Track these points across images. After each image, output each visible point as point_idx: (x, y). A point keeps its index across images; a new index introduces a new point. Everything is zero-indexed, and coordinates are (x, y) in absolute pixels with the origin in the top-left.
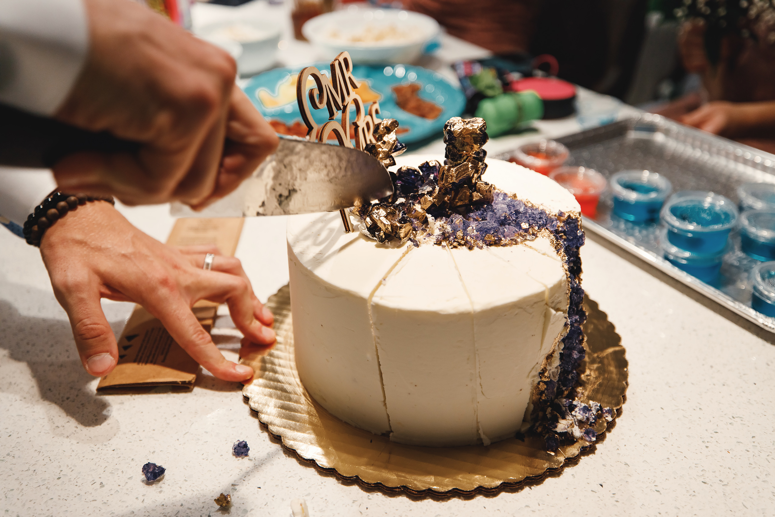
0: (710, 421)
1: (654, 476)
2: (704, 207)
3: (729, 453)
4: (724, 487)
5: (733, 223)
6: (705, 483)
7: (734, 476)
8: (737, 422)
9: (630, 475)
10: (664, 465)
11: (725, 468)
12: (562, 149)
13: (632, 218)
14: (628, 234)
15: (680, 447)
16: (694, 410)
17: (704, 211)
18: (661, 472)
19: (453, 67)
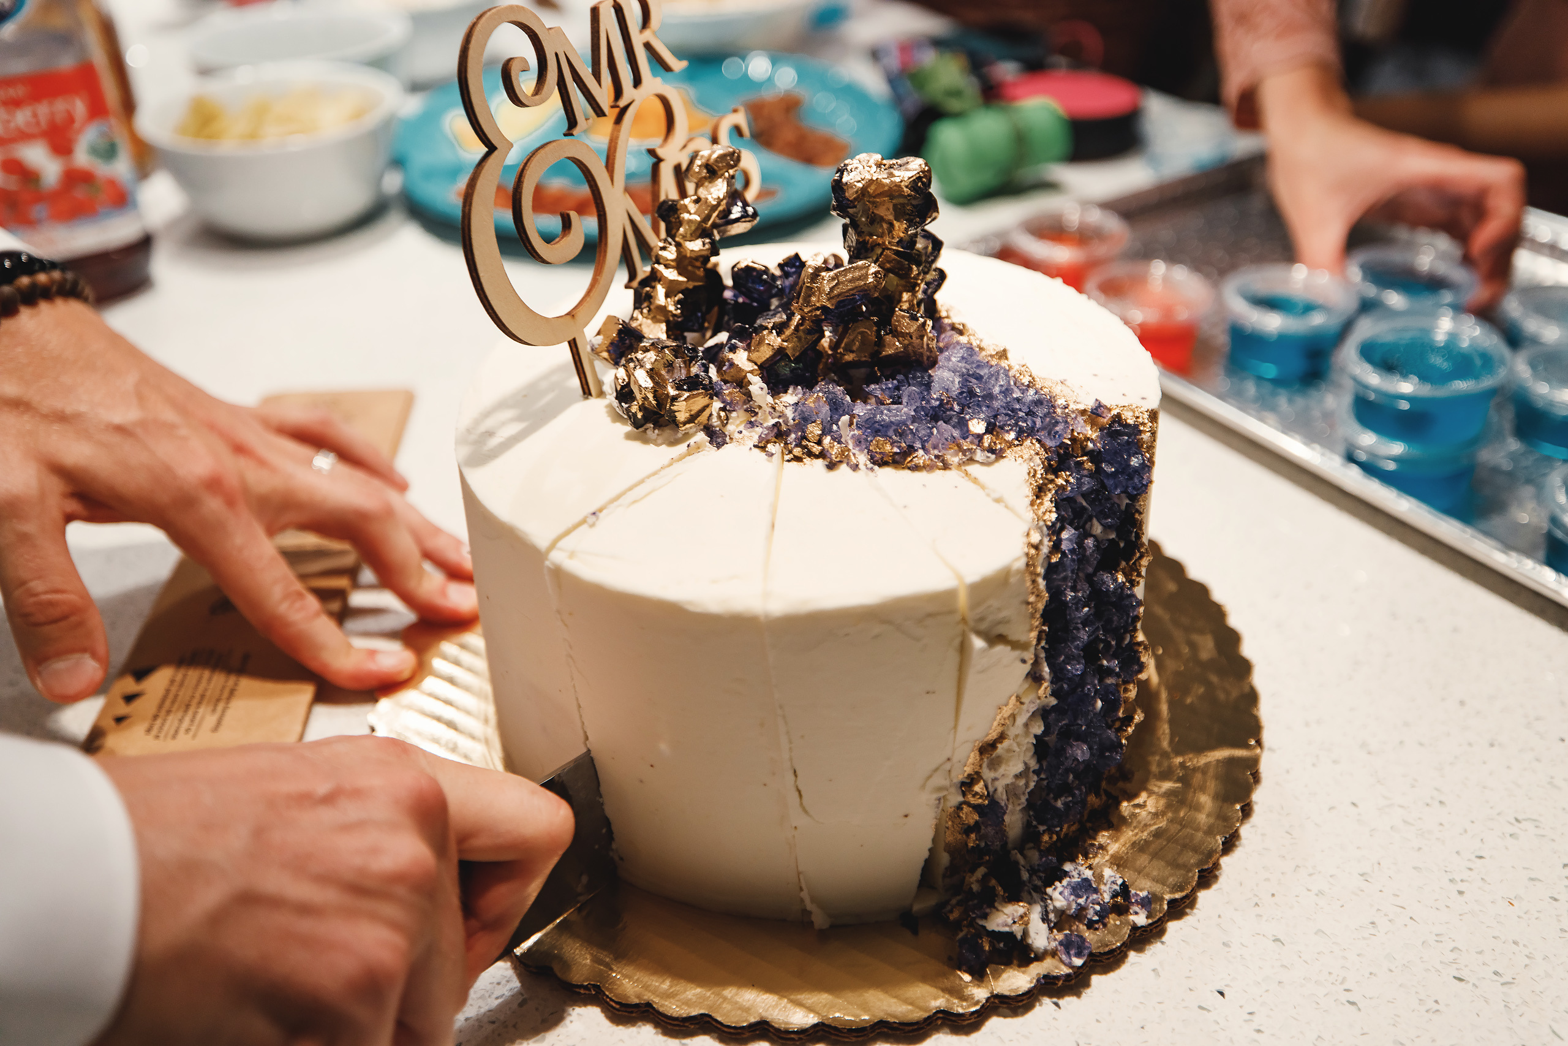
0: (1466, 831)
1: (1343, 967)
2: (1434, 341)
3: (1513, 905)
4: (1505, 989)
5: (1502, 374)
6: (1460, 980)
7: (1527, 961)
8: (1526, 830)
9: (1286, 967)
10: (1364, 938)
11: (1504, 943)
12: (1113, 224)
13: (1270, 370)
14: (1263, 406)
15: (1398, 896)
16: (1427, 805)
17: (1432, 348)
18: (1358, 955)
19: (875, 54)
